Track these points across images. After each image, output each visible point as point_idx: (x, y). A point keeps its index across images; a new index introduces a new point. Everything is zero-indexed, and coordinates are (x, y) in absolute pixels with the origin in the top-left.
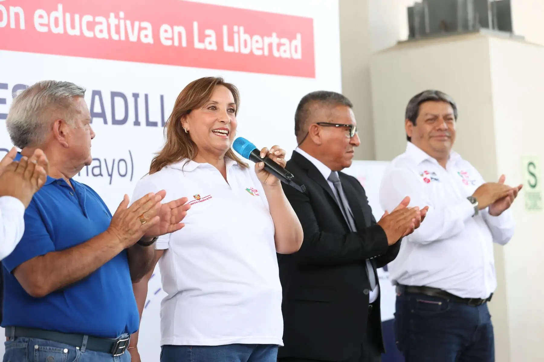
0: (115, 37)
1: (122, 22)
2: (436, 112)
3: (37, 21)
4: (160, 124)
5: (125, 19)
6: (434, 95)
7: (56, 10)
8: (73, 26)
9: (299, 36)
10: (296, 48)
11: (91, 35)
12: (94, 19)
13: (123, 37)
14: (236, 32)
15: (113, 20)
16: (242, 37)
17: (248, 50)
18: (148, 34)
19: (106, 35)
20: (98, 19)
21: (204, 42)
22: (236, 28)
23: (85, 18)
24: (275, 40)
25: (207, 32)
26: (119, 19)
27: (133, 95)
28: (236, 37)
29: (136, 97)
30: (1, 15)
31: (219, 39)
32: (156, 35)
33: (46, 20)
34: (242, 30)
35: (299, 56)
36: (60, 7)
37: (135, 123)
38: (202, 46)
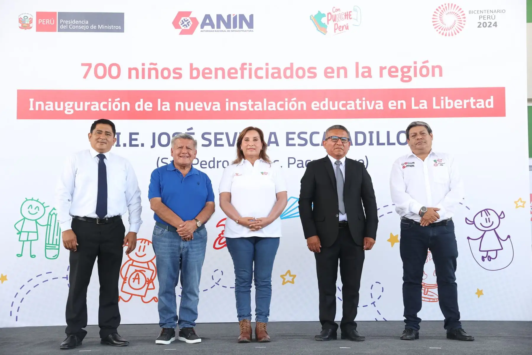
0: (359, 108)
1: (364, 102)
2: (415, 132)
3: (313, 106)
4: (386, 144)
5: (366, 101)
6: (414, 124)
7: (325, 101)
8: (334, 106)
9: (492, 97)
10: (490, 103)
11: (344, 109)
12: (347, 102)
13: (364, 108)
14: (443, 100)
15: (358, 102)
16: (447, 101)
17: (451, 107)
18: (380, 105)
19: (353, 108)
20: (349, 102)
21: (418, 106)
22: (442, 98)
23: (341, 103)
24: (472, 100)
25: (421, 101)
26: (362, 101)
27: (370, 132)
28: (442, 102)
29: (371, 133)
30: (293, 105)
31: (430, 104)
32: (386, 105)
33: (318, 105)
34: (447, 98)
35: (492, 106)
36: (327, 99)
37: (370, 144)
38: (417, 108)
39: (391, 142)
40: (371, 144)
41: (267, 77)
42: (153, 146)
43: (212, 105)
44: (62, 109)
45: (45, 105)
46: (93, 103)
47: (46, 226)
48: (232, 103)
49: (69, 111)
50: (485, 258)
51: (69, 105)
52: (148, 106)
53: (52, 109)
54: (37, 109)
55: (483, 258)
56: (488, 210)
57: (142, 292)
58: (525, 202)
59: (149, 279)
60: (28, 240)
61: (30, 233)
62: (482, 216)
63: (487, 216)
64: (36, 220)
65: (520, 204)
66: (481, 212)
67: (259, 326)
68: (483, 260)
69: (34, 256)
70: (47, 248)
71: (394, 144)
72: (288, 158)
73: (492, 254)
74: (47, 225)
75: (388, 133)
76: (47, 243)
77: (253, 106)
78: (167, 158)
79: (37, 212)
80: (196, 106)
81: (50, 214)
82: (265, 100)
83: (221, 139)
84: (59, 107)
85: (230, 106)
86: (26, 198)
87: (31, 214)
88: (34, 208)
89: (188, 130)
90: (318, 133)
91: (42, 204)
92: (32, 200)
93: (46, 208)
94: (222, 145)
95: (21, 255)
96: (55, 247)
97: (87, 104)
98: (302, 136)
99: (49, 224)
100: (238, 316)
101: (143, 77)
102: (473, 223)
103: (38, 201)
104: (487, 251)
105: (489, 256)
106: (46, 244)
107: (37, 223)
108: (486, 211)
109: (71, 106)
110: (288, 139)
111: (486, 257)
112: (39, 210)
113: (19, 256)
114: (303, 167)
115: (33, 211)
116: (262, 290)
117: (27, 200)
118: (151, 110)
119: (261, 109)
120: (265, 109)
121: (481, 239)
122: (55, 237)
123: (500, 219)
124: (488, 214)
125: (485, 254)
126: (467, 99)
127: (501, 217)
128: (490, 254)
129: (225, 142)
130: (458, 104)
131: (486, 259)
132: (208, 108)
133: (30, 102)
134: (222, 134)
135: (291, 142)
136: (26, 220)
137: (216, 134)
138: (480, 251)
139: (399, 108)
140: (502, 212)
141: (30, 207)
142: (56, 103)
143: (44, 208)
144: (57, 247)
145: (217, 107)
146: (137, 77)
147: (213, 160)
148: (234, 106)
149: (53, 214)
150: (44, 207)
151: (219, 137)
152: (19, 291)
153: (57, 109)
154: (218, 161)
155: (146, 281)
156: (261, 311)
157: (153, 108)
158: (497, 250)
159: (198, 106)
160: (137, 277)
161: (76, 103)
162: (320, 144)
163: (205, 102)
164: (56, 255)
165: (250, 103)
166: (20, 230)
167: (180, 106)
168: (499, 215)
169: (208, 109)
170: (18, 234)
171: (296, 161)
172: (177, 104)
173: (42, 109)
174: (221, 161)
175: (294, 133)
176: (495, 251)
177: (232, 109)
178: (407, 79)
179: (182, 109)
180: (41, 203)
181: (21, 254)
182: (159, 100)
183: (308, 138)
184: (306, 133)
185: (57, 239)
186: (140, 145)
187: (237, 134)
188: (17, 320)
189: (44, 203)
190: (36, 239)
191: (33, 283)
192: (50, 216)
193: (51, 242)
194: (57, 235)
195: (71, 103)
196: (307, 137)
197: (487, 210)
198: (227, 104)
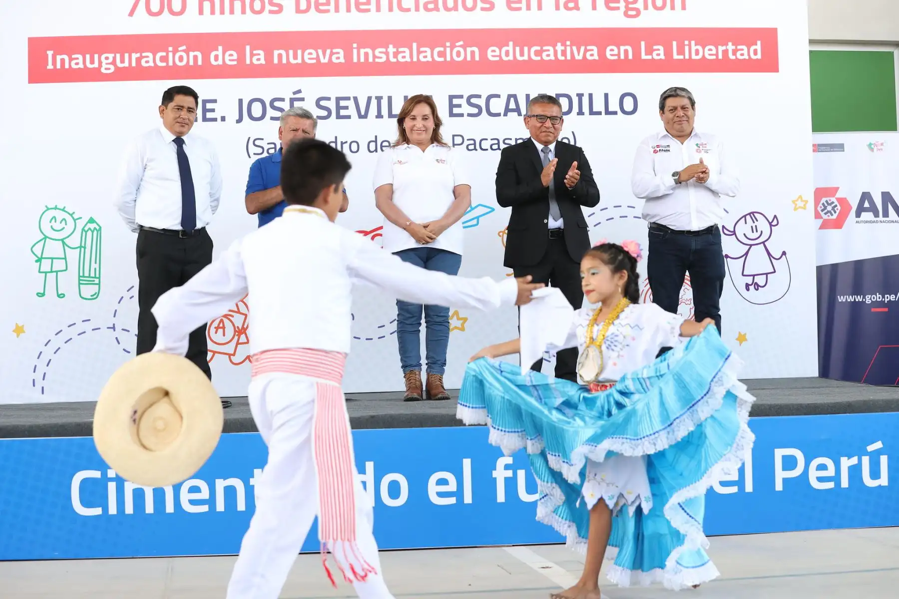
0: (562, 58)
1: (568, 49)
2: (674, 105)
3: (490, 54)
4: (603, 113)
5: (571, 46)
7: (508, 46)
8: (522, 54)
9: (759, 43)
10: (756, 51)
11: (539, 58)
12: (542, 48)
13: (569, 57)
14: (687, 45)
15: (560, 48)
16: (694, 48)
17: (700, 57)
18: (593, 54)
19: (552, 57)
20: (545, 48)
21: (651, 54)
22: (686, 42)
23: (534, 49)
24: (730, 47)
25: (655, 47)
26: (565, 46)
27: (578, 95)
28: (687, 48)
29: (580, 96)
30: (460, 53)
31: (668, 52)
32: (602, 53)
33: (497, 53)
34: (693, 43)
35: (759, 56)
36: (511, 43)
37: (578, 114)
38: (649, 57)
39: (610, 109)
40: (581, 113)
41: (417, 9)
42: (239, 121)
43: (332, 54)
44: (96, 65)
45: (71, 60)
46: (144, 54)
47: (79, 249)
48: (362, 51)
49: (107, 68)
50: (750, 287)
51: (107, 58)
52: (231, 58)
53: (81, 66)
54: (58, 66)
55: (747, 286)
56: (755, 214)
57: (230, 348)
58: (807, 202)
59: (240, 328)
60: (52, 272)
61: (54, 260)
62: (746, 223)
63: (754, 222)
64: (62, 240)
65: (800, 204)
66: (745, 216)
67: (433, 379)
68: (748, 290)
69: (62, 296)
70: (81, 282)
71: (615, 113)
72: (452, 136)
73: (760, 280)
74: (81, 247)
75: (606, 96)
76: (81, 274)
77: (396, 55)
78: (263, 139)
79: (64, 228)
80: (306, 57)
81: (83, 229)
82: (415, 45)
83: (346, 108)
84: (92, 62)
85: (360, 55)
86: (46, 207)
87: (54, 230)
88: (58, 220)
89: (295, 93)
90: (498, 96)
91: (71, 215)
92: (56, 208)
93: (77, 221)
94: (349, 117)
95: (43, 295)
96: (94, 281)
97: (135, 56)
98: (473, 100)
99: (83, 245)
100: (402, 367)
101: (222, 12)
102: (734, 233)
103: (65, 209)
104: (754, 276)
105: (756, 283)
106: (79, 276)
107: (64, 243)
108: (752, 215)
109: (110, 60)
110: (452, 106)
111: (751, 285)
112: (66, 224)
113: (41, 295)
114: (476, 150)
115: (58, 226)
116: (437, 329)
117: (48, 209)
118: (235, 63)
119: (408, 59)
120: (415, 59)
121: (745, 257)
122: (94, 266)
123: (773, 228)
124: (755, 220)
125: (749, 280)
126: (722, 46)
127: (773, 224)
128: (757, 279)
129: (352, 111)
130: (709, 52)
131: (752, 288)
132: (324, 58)
133: (47, 55)
134: (348, 99)
135: (456, 111)
136: (47, 239)
137: (338, 99)
138: (743, 275)
139: (622, 57)
140: (775, 217)
141: (53, 220)
142: (88, 56)
143: (75, 220)
144: (97, 281)
145: (339, 57)
146: (213, 12)
147: (334, 141)
148: (366, 54)
149: (88, 231)
150: (73, 218)
151: (343, 103)
152: (43, 349)
153: (89, 65)
154: (342, 142)
155: (235, 331)
156: (435, 359)
157: (237, 60)
158: (767, 274)
159: (309, 56)
160: (221, 325)
161: (118, 56)
162: (502, 114)
163: (319, 49)
164: (96, 293)
165: (391, 49)
166: (40, 256)
167: (280, 56)
168: (770, 221)
169: (324, 60)
170: (36, 261)
171: (465, 140)
172: (276, 53)
173: (67, 66)
174: (346, 142)
175: (461, 97)
176: (765, 276)
177: (362, 60)
178: (633, 13)
179: (284, 61)
180: (69, 214)
181: (42, 292)
182: (248, 48)
183: (483, 104)
184: (479, 96)
185: (95, 269)
186: (219, 119)
187: (371, 100)
188: (43, 393)
189: (74, 213)
190: (65, 269)
191: (63, 337)
192: (84, 233)
193: (87, 274)
194: (96, 263)
195: (111, 56)
196: (482, 102)
197: (753, 213)
198: (355, 51)
